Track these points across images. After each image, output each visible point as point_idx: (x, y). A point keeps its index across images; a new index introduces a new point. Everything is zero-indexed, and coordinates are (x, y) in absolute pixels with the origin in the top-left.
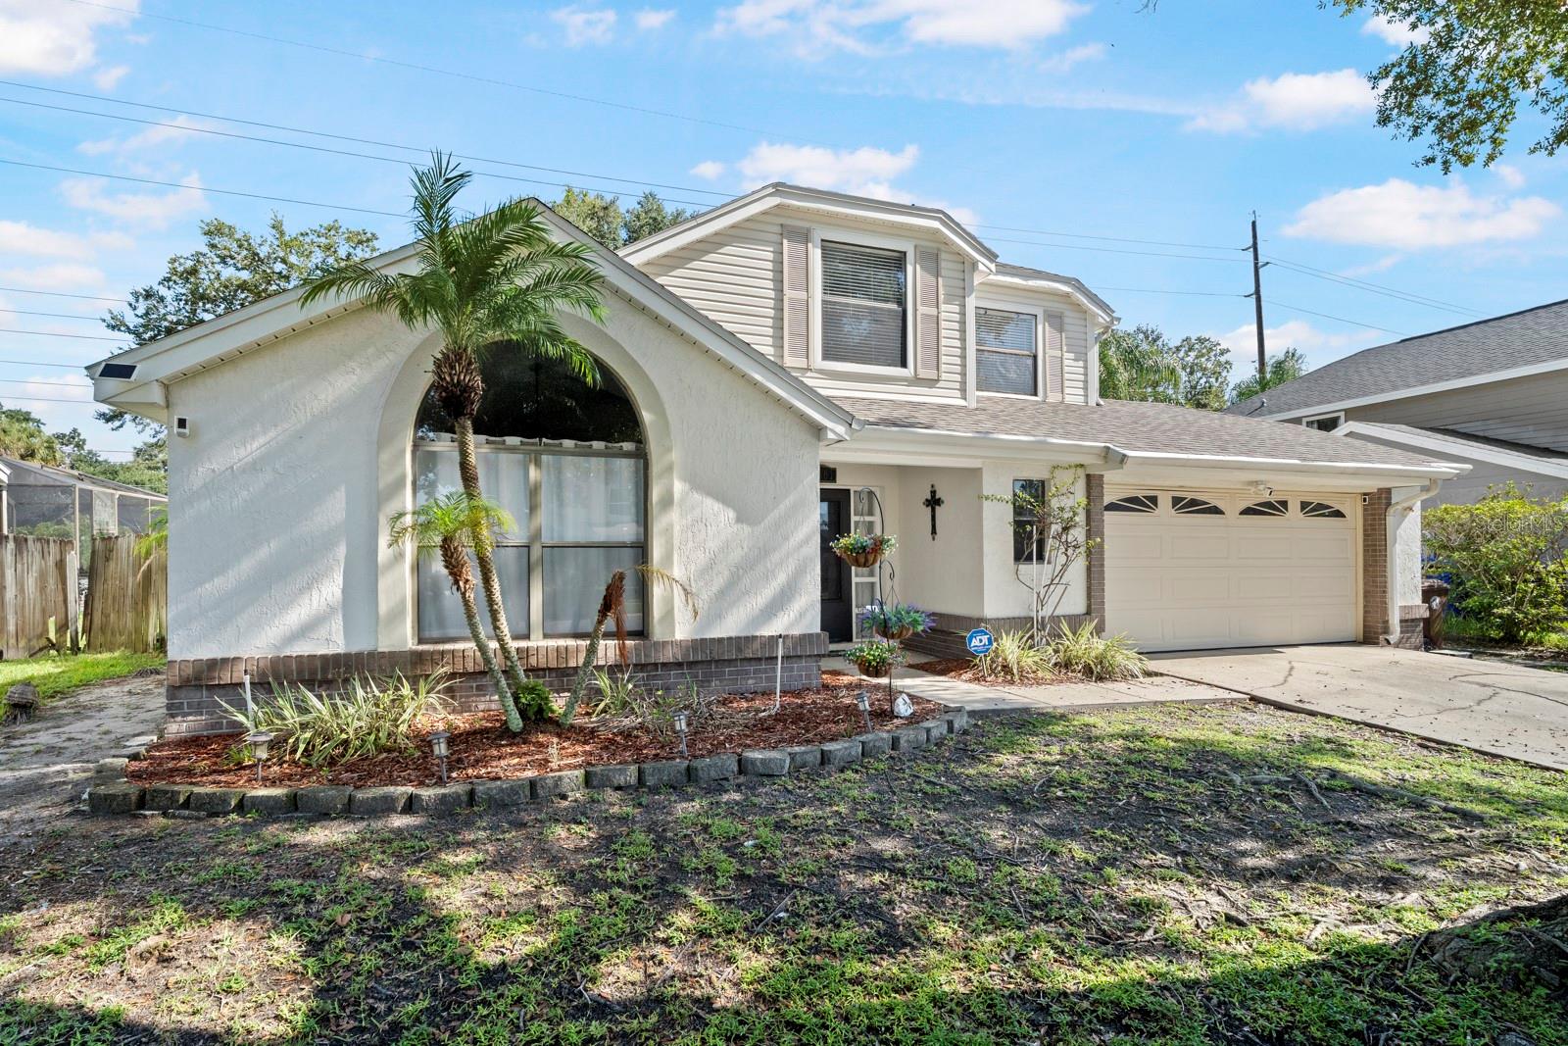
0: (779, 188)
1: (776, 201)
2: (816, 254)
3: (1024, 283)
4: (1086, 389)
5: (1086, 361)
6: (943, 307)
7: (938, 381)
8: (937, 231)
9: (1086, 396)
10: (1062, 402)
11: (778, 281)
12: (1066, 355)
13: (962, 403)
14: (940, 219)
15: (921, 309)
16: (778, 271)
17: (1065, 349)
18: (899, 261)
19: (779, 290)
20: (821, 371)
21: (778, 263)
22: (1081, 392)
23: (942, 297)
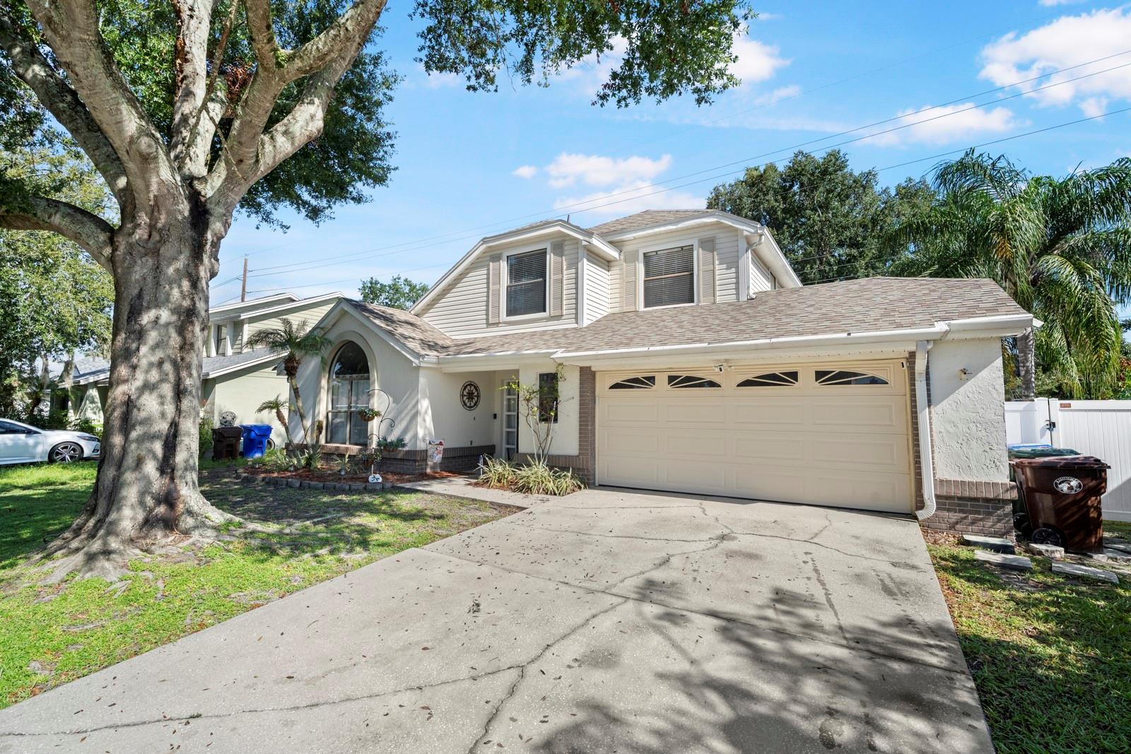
0: (485, 241)
1: (484, 246)
2: (504, 266)
3: (675, 227)
4: (737, 289)
5: (737, 268)
6: (565, 272)
7: (562, 316)
8: (560, 232)
9: (738, 294)
10: (714, 303)
11: (488, 283)
12: (717, 267)
13: (576, 326)
14: (561, 225)
15: (552, 276)
16: (488, 279)
17: (717, 262)
18: (543, 253)
19: (488, 288)
20: (505, 323)
21: (488, 274)
22: (734, 292)
23: (565, 267)
